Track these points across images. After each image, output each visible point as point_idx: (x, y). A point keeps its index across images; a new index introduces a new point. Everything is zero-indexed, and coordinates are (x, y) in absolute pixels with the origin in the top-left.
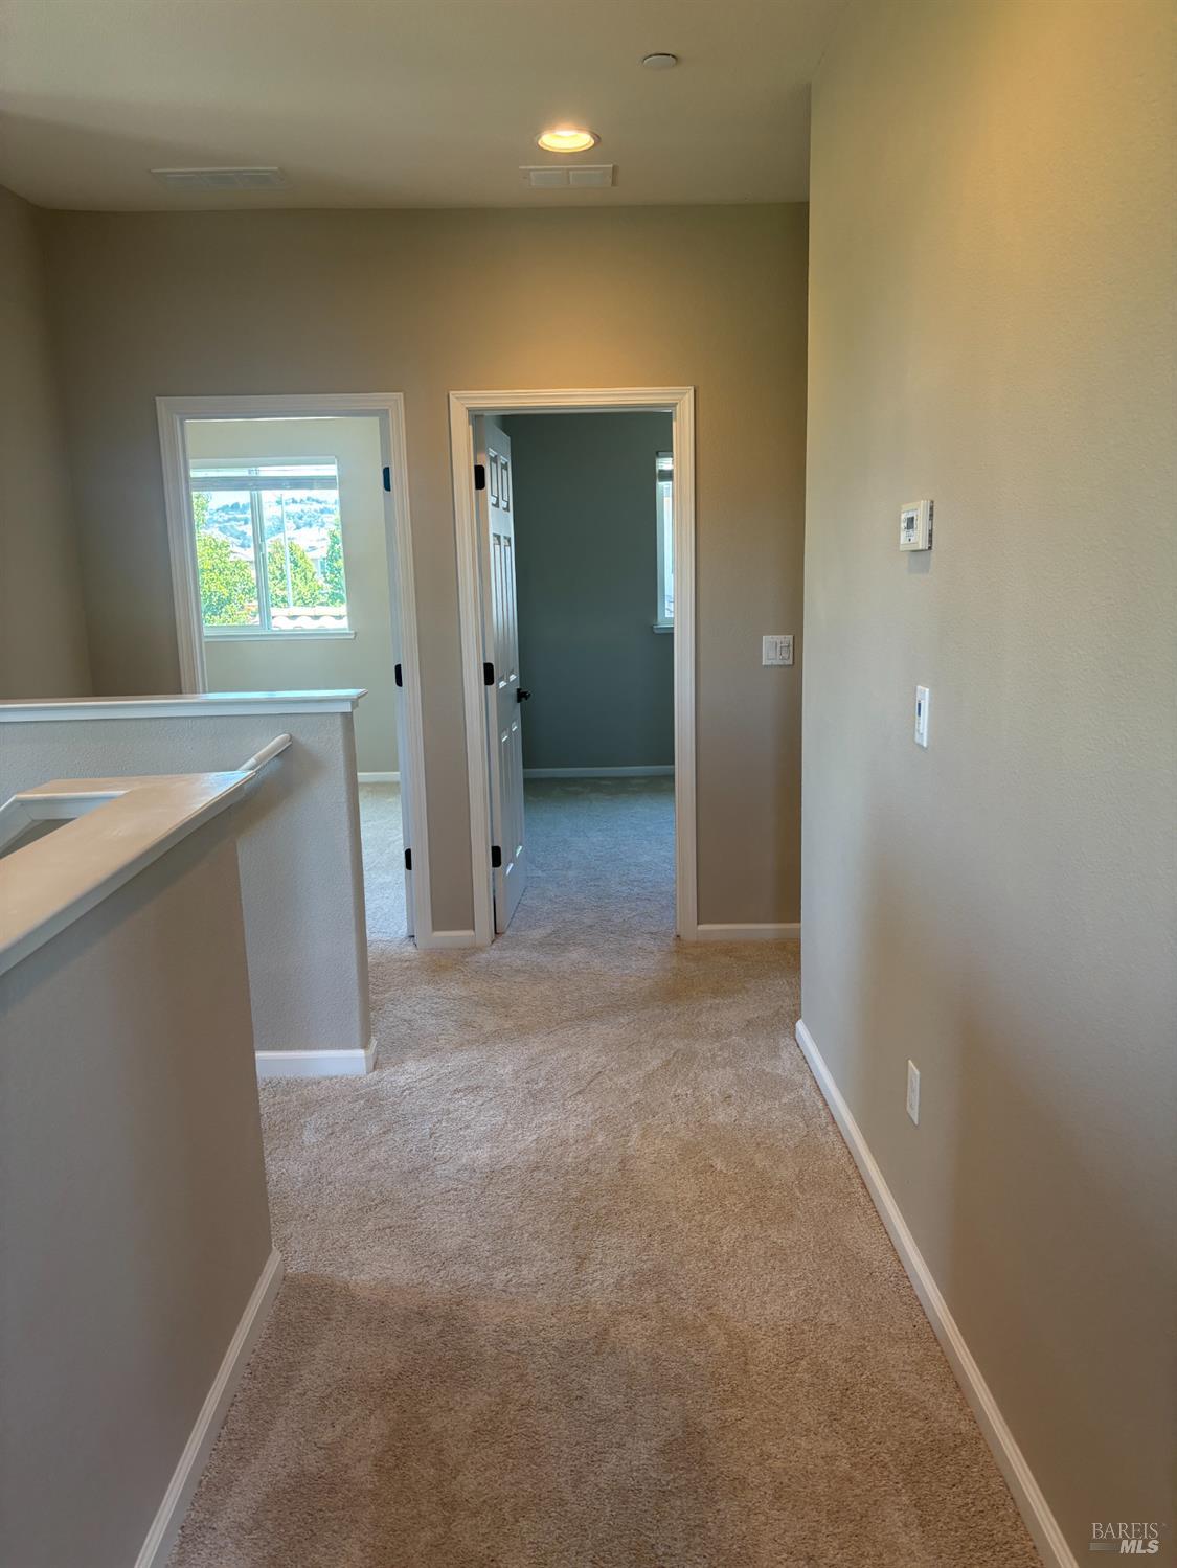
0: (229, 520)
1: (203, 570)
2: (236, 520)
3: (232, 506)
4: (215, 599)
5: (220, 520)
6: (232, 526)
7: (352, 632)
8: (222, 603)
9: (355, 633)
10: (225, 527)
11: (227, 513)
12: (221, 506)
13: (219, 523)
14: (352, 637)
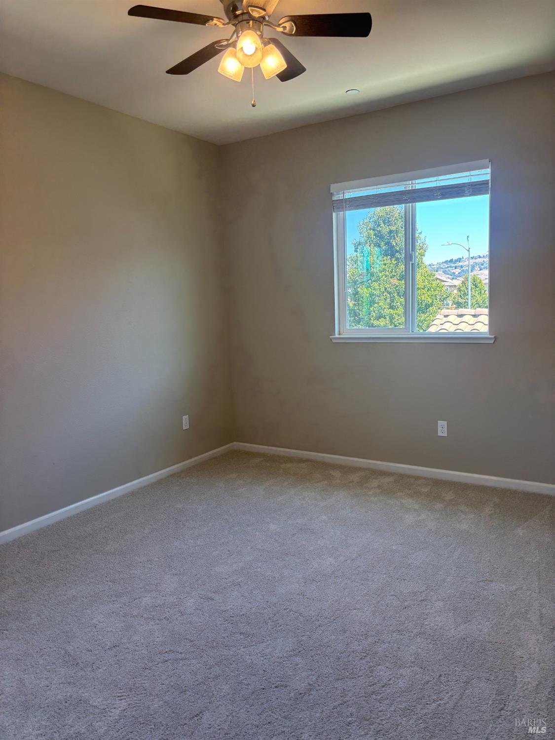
0: (448, 267)
1: (418, 288)
2: (451, 267)
3: (450, 261)
4: (424, 304)
5: (444, 267)
6: (449, 270)
7: (493, 336)
8: (428, 306)
9: (496, 338)
10: (445, 271)
11: (447, 264)
12: (444, 261)
13: (443, 269)
14: (492, 342)
